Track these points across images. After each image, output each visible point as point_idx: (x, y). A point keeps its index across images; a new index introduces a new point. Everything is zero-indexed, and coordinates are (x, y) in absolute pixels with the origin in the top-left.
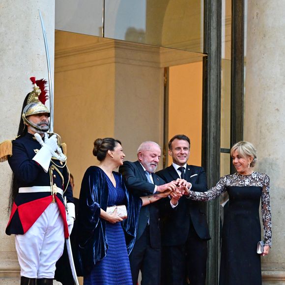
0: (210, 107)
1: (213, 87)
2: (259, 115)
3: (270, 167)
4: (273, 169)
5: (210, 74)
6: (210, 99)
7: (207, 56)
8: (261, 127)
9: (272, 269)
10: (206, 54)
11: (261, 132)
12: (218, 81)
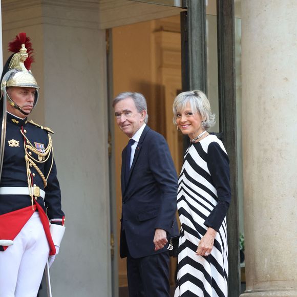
0: (193, 78)
1: (196, 52)
2: (261, 86)
3: (279, 155)
4: (282, 158)
5: (191, 35)
6: (192, 68)
7: (186, 12)
8: (264, 103)
9: (287, 288)
10: (186, 8)
11: (265, 109)
12: (202, 44)
